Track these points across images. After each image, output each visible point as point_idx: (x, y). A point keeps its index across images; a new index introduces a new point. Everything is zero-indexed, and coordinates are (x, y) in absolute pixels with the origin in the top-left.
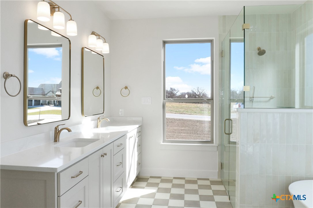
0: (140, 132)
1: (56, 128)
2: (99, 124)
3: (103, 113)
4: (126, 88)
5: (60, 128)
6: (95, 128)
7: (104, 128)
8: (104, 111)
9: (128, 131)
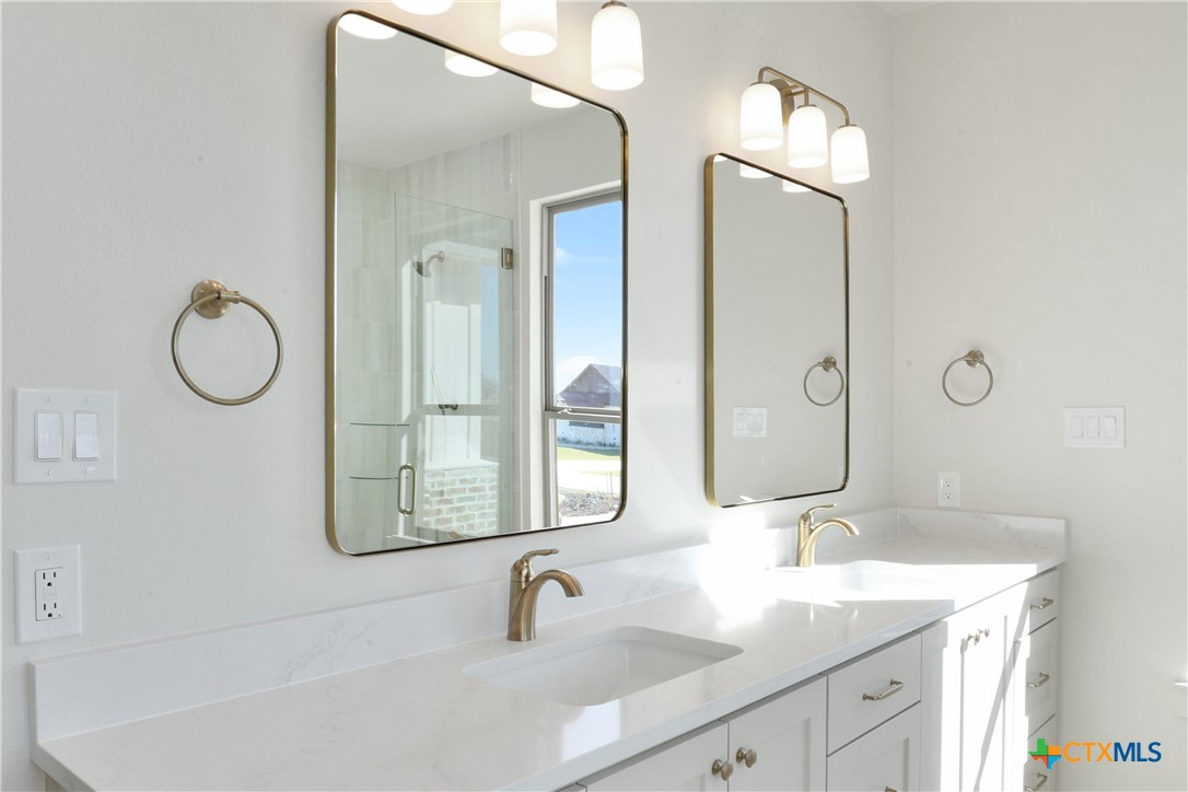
0: (1047, 602)
1: (517, 568)
2: (810, 547)
3: (842, 488)
4: (974, 358)
5: (536, 567)
6: (784, 564)
7: (834, 571)
8: (846, 478)
9: (952, 602)
